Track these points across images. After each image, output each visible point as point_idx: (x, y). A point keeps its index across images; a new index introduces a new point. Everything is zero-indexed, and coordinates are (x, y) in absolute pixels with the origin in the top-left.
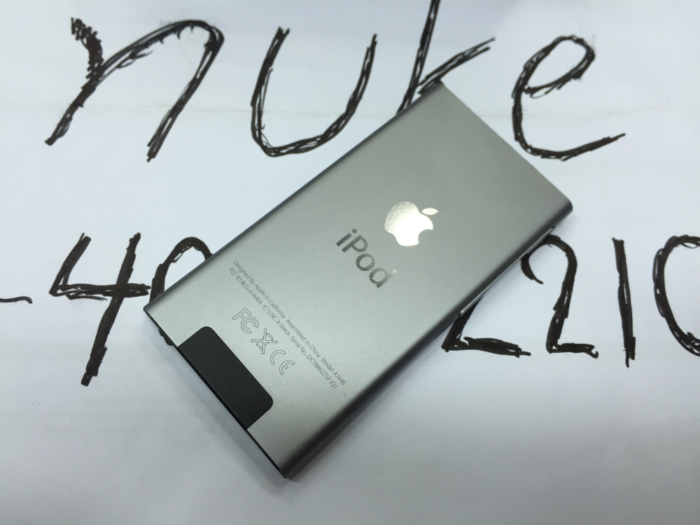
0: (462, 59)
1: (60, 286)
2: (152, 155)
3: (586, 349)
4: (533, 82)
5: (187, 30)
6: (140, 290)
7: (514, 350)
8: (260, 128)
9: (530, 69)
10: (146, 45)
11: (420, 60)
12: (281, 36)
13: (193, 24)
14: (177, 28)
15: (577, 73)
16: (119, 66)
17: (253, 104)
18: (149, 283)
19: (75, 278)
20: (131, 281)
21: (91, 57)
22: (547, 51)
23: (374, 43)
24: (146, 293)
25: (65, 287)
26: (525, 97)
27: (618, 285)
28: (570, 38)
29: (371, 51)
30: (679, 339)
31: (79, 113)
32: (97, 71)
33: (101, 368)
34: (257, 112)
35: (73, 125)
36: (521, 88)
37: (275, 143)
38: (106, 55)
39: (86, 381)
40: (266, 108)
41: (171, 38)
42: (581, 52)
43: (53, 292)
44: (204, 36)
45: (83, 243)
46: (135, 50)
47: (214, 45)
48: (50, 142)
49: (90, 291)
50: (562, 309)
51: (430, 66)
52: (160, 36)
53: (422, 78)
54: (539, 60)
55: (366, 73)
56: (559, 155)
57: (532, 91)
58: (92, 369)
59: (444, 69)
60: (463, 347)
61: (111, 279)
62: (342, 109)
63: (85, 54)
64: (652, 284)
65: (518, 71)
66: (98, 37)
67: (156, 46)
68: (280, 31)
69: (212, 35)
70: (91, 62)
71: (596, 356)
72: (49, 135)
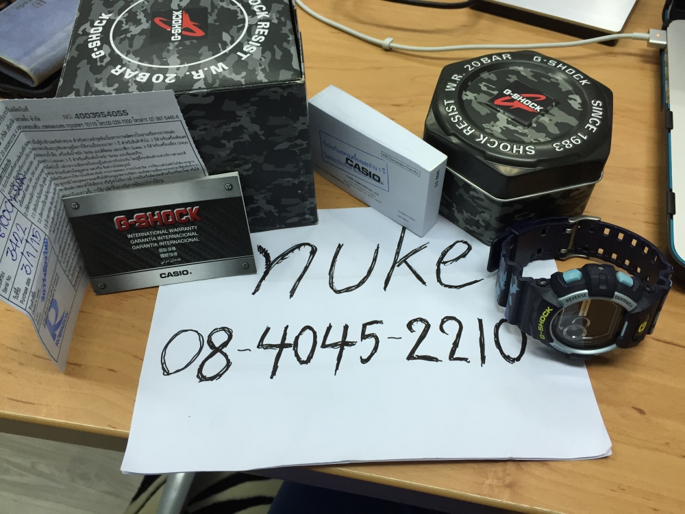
0: (415, 251)
1: (261, 345)
2: (291, 296)
3: (465, 359)
4: (445, 260)
5: (303, 247)
6: (289, 345)
7: (436, 360)
8: (332, 283)
9: (444, 254)
10: (287, 254)
11: (398, 253)
12: (340, 247)
13: (305, 244)
14: (298, 246)
15: (464, 255)
16: (277, 263)
17: (330, 274)
18: (292, 343)
19: (265, 342)
20: (286, 342)
21: (266, 260)
22: (451, 247)
23: (378, 247)
24: (291, 347)
25: (262, 345)
26: (442, 265)
27: (479, 336)
28: (461, 241)
29: (377, 251)
30: (504, 357)
31: (263, 282)
32: (269, 266)
33: (277, 373)
34: (331, 277)
35: (261, 287)
36: (440, 262)
37: (338, 289)
38: (272, 259)
39: (272, 378)
40: (334, 275)
41: (297, 250)
42: (466, 246)
43: (258, 347)
44: (309, 249)
45: (268, 330)
46: (283, 256)
47: (314, 252)
48: (254, 294)
49: (271, 346)
50: (456, 344)
51: (401, 256)
52: (292, 250)
53: (398, 260)
54: (448, 251)
55: (375, 259)
56: (456, 287)
57: (445, 263)
58: (274, 373)
59: (407, 256)
60: (415, 358)
61: (278, 342)
62: (366, 275)
63: (264, 259)
64: (494, 336)
65: (439, 255)
66: (268, 252)
67: (291, 254)
68: (339, 244)
69: (312, 248)
70: (266, 262)
71: (469, 362)
72: (253, 291)
